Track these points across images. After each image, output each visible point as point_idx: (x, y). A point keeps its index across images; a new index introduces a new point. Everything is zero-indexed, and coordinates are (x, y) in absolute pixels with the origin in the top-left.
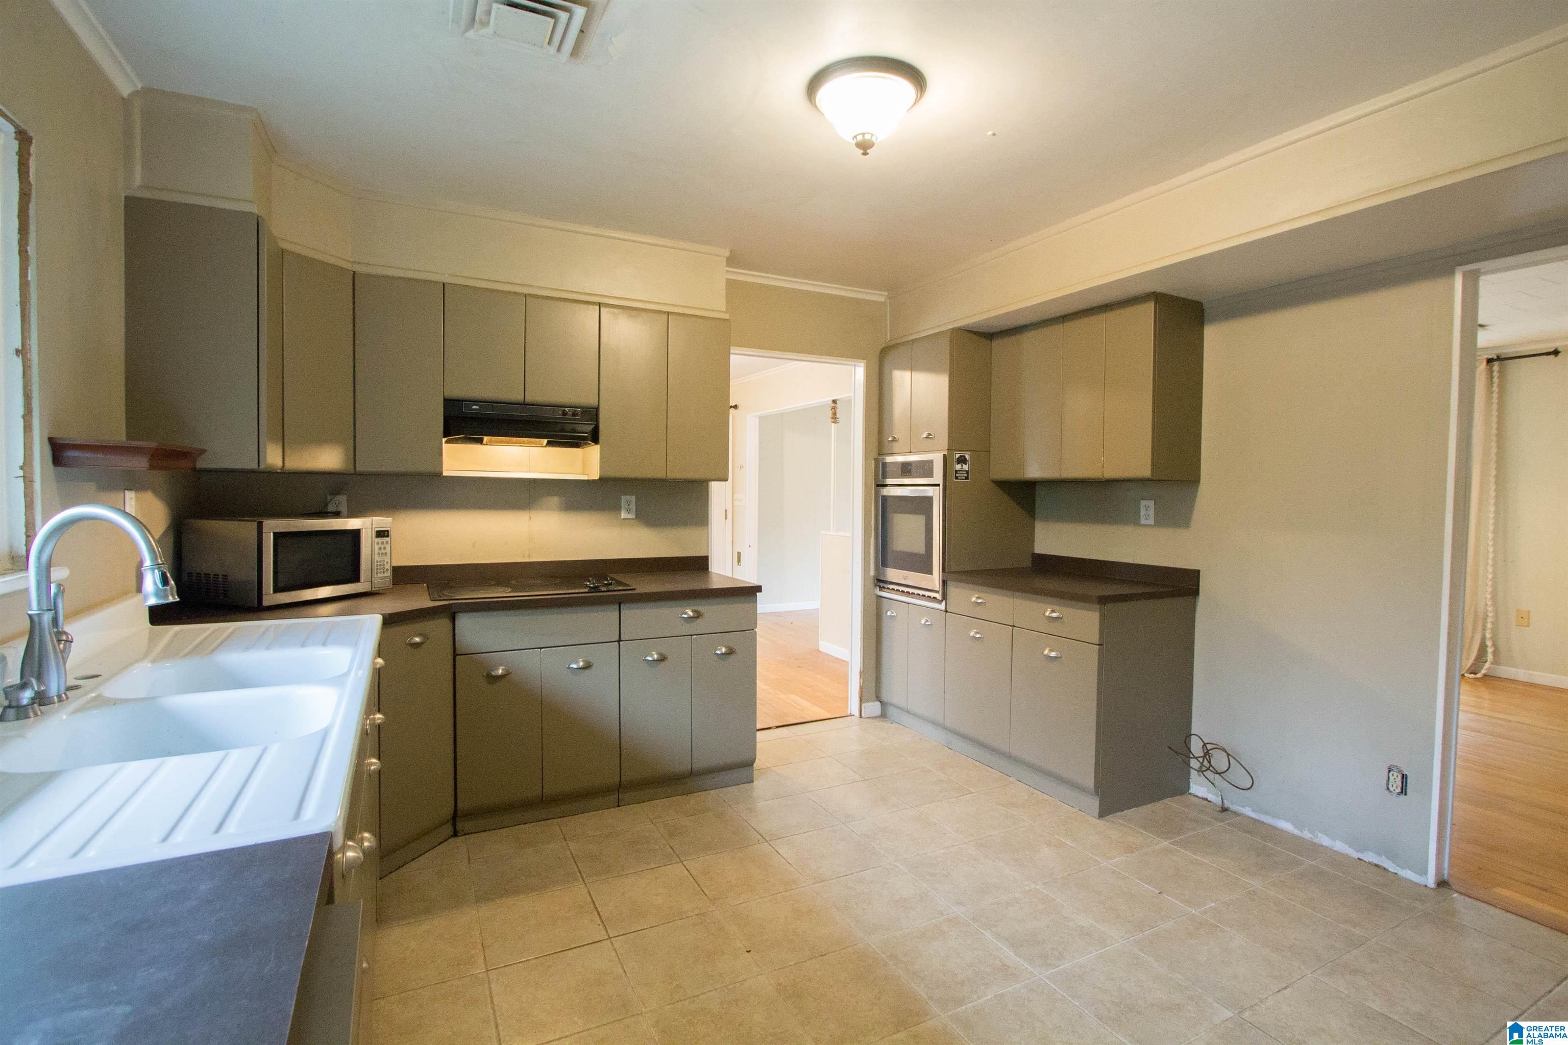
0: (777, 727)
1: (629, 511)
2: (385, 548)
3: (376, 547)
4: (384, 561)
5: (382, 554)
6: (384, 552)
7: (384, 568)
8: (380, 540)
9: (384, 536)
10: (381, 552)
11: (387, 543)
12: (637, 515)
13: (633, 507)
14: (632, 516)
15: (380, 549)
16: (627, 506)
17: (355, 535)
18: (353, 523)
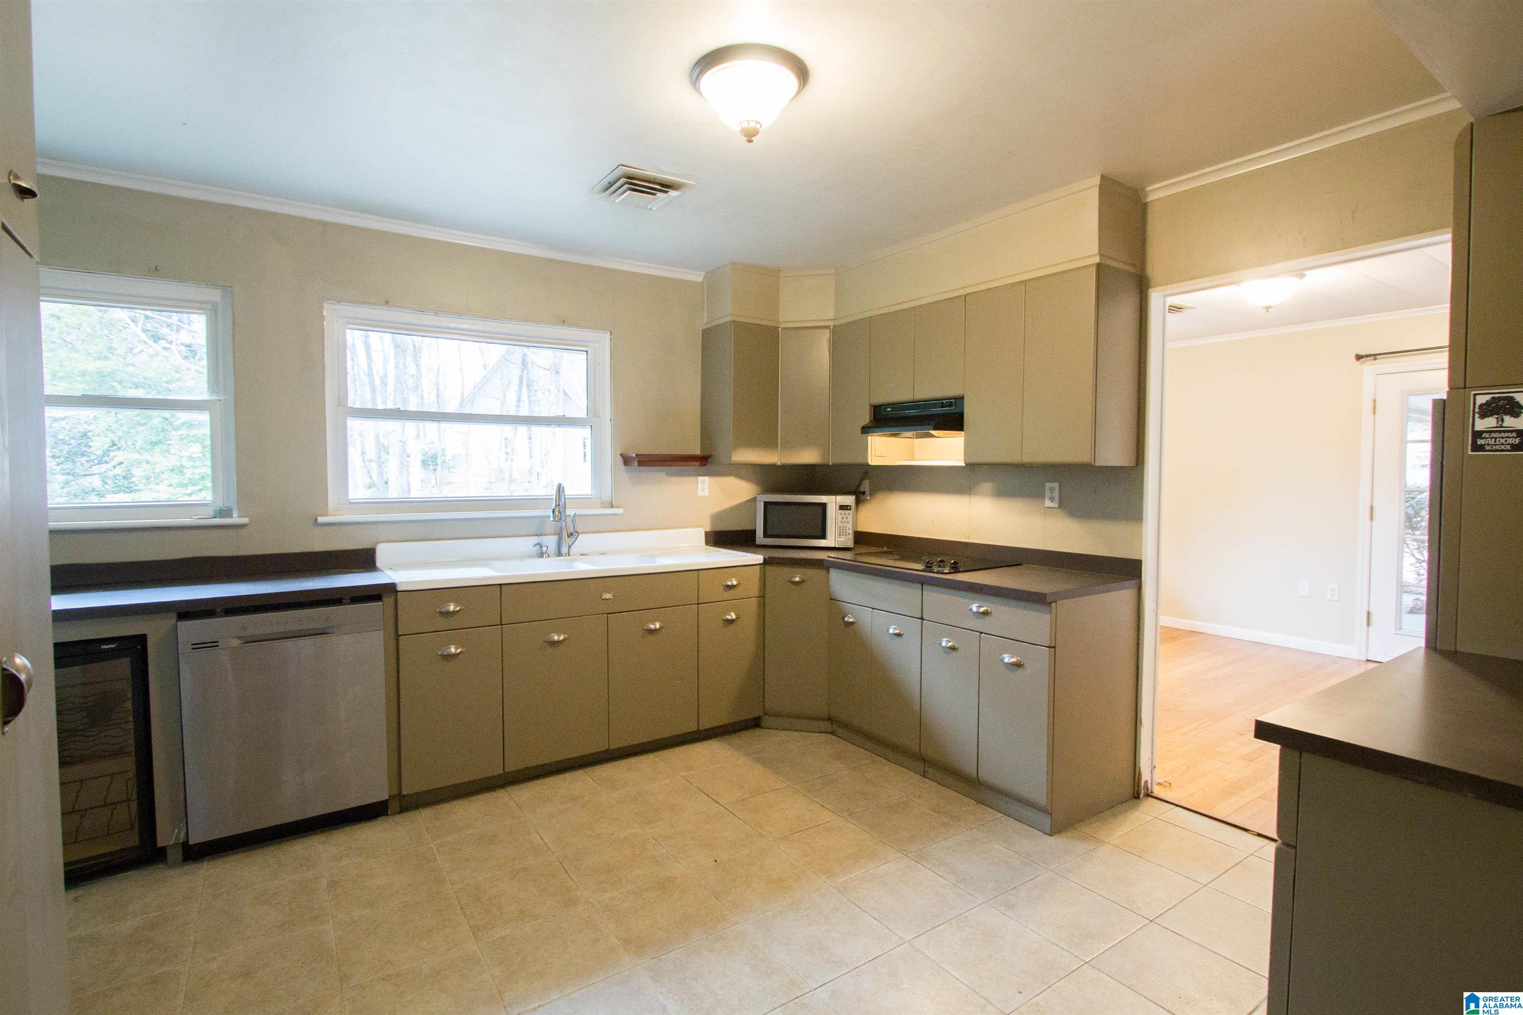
0: (1259, 835)
1: (1052, 499)
2: (847, 518)
3: (840, 517)
4: (846, 527)
5: (845, 522)
6: (847, 520)
7: (846, 532)
8: (843, 512)
9: (847, 509)
10: (843, 520)
11: (849, 514)
12: (1060, 506)
13: (1056, 494)
14: (1055, 505)
15: (843, 518)
16: (1050, 495)
17: (823, 506)
18: (823, 499)
